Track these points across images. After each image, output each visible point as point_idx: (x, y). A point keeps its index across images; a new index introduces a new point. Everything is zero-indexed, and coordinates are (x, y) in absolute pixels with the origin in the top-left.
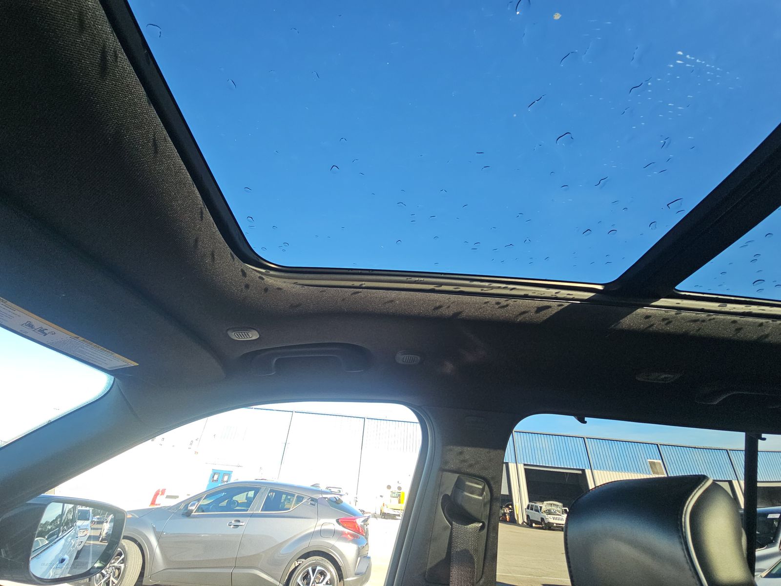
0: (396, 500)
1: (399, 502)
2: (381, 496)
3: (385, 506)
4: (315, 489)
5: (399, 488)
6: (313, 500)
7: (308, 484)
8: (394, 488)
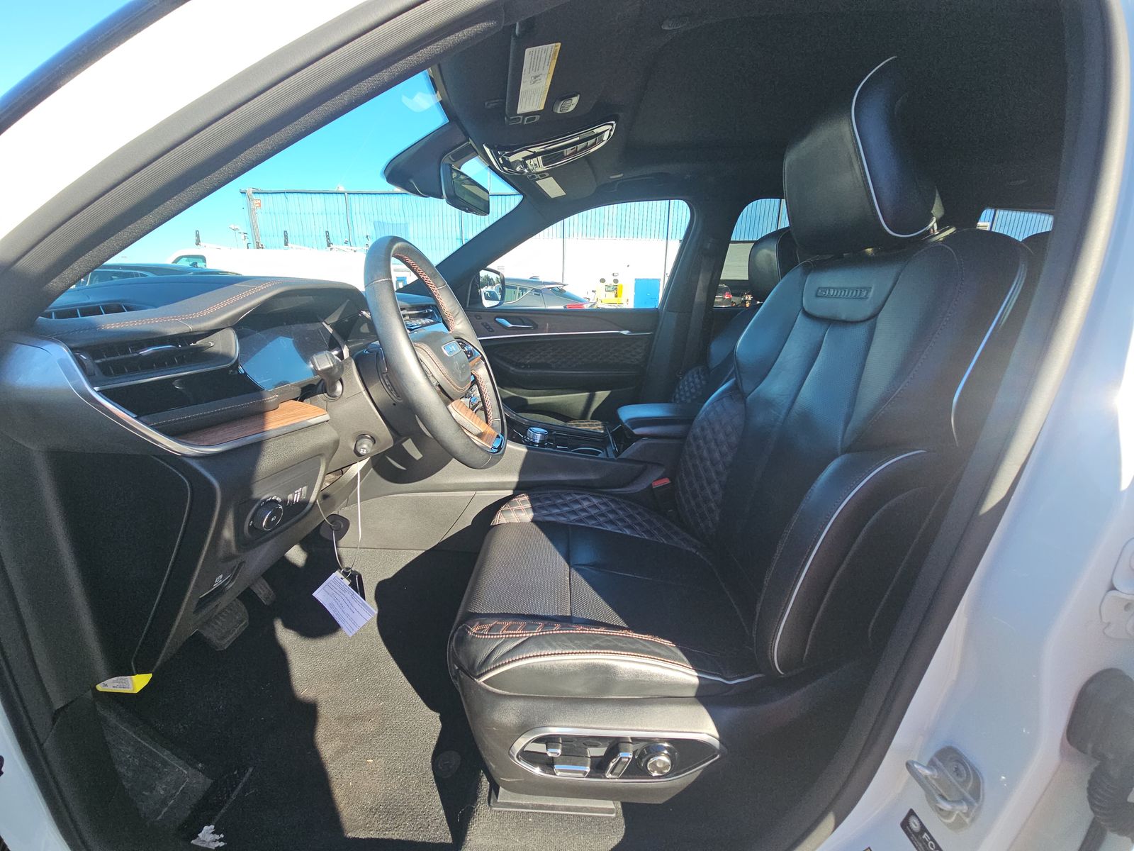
0: (613, 294)
1: (616, 296)
2: (593, 291)
3: (600, 301)
4: (534, 281)
5: (616, 281)
6: (536, 290)
7: (527, 277)
8: (610, 281)
